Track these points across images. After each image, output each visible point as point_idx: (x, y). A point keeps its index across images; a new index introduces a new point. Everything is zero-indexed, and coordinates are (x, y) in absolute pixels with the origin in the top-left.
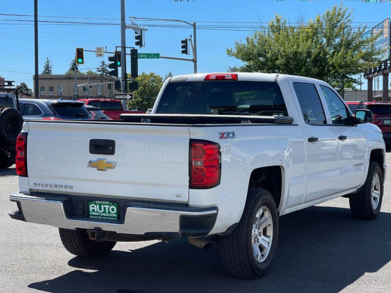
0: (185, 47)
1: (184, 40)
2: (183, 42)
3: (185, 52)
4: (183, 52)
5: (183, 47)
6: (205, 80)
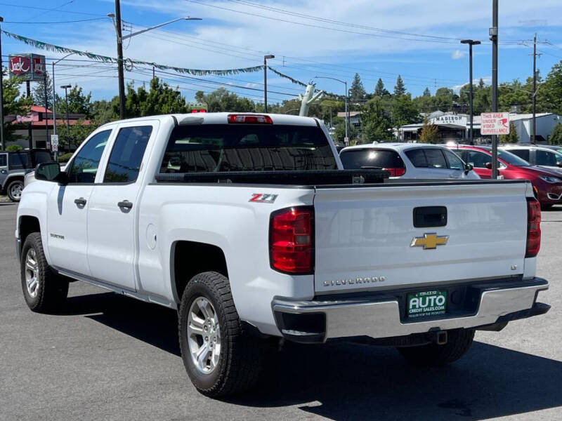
6: (229, 123)
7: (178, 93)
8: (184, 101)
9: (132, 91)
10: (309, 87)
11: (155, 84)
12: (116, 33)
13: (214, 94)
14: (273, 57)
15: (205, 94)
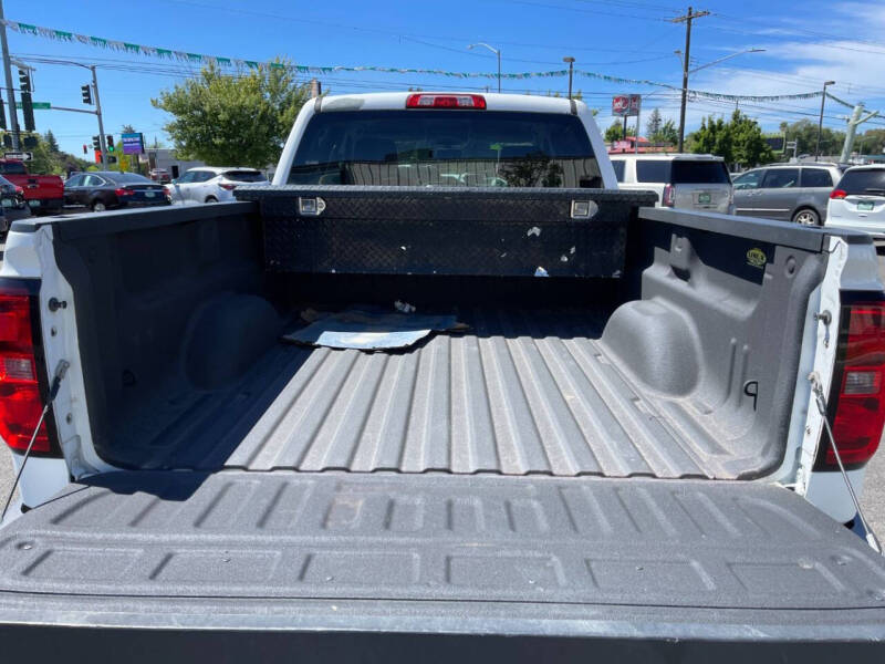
0: (87, 94)
1: (85, 85)
2: (84, 88)
3: (88, 101)
4: (85, 101)
5: (84, 95)
6: (408, 107)
7: (756, 123)
8: (759, 130)
9: (711, 122)
10: (857, 108)
11: (736, 116)
12: (683, 68)
13: (798, 124)
14: (833, 83)
15: (789, 125)
